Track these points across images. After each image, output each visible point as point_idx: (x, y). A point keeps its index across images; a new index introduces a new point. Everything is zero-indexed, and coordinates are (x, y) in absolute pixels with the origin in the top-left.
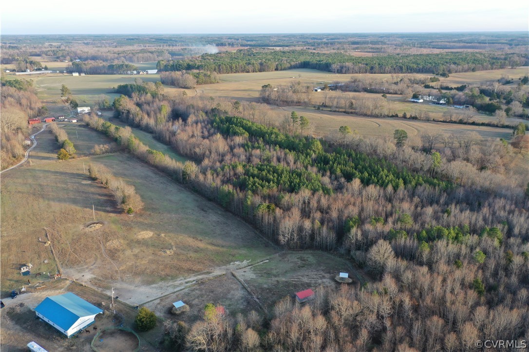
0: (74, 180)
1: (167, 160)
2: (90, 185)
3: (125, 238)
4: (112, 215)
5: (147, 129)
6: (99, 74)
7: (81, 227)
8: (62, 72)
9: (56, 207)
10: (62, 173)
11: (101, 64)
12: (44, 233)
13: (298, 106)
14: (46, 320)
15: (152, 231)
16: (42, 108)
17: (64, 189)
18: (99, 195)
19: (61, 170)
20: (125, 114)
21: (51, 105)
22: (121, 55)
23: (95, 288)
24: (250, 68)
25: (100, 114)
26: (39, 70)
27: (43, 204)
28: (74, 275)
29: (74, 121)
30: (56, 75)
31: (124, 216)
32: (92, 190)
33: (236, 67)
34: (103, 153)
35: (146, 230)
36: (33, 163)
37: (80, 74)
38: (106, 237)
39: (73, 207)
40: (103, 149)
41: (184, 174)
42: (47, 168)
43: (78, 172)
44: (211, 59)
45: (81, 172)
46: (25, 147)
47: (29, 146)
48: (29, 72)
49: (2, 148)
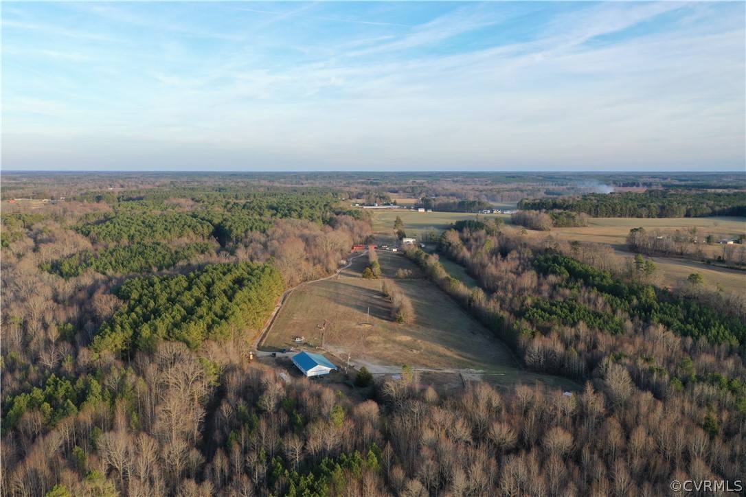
0: (367, 294)
1: (461, 288)
2: (379, 299)
3: (385, 337)
4: (384, 321)
5: (462, 263)
6: (448, 211)
7: (354, 324)
8: (409, 208)
9: (342, 308)
10: (360, 288)
11: (452, 200)
12: (324, 322)
13: (680, 258)
14: (297, 365)
15: (411, 336)
16: (370, 236)
17: (355, 299)
18: (383, 307)
19: (361, 286)
20: (445, 247)
21: (381, 236)
22: (484, 193)
23: (341, 359)
24: (644, 211)
25: (423, 246)
26: (388, 204)
27: (332, 305)
28: (331, 349)
29: (395, 250)
30: (402, 210)
31: (394, 324)
32: (379, 303)
34: (406, 278)
35: (407, 335)
36: (341, 278)
37: (426, 210)
38: (370, 333)
39: (356, 311)
40: (407, 274)
41: (471, 300)
42: (349, 283)
43: (374, 289)
44: (595, 199)
45: (377, 290)
46: (340, 266)
47: (343, 266)
48: (376, 206)
49: (320, 261)
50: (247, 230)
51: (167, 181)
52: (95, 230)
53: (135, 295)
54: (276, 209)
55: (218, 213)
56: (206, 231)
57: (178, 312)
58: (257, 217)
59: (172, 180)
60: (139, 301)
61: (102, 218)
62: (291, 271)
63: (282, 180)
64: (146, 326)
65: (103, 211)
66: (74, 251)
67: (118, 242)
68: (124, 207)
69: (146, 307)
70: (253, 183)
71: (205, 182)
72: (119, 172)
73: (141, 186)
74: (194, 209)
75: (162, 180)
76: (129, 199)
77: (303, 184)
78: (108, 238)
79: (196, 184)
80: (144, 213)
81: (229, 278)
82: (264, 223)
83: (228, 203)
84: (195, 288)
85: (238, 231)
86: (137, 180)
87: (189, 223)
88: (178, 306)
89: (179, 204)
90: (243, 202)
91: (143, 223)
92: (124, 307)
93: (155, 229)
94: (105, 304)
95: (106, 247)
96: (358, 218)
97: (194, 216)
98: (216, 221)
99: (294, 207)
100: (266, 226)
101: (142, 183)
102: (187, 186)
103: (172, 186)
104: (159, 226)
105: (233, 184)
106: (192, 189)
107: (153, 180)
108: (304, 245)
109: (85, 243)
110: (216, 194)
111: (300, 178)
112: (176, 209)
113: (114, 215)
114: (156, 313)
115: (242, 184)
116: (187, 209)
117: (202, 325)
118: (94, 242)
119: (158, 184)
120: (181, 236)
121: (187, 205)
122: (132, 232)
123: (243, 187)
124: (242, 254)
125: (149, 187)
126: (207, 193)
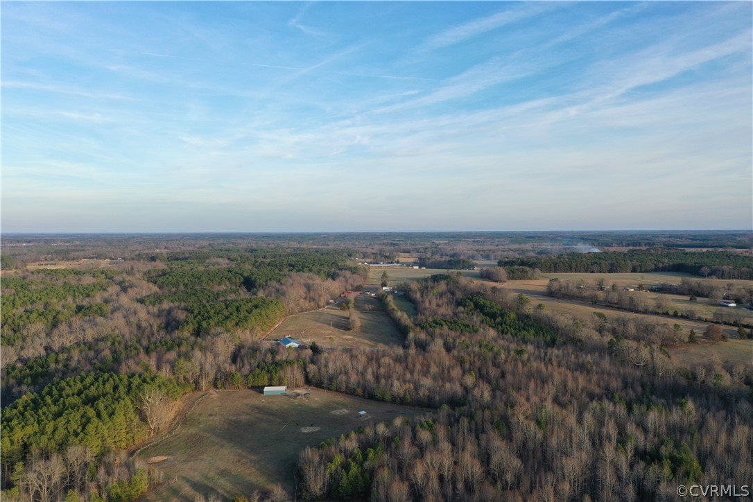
0: (339, 318)
2: (343, 320)
3: (337, 336)
4: (342, 330)
7: (322, 331)
8: (407, 265)
9: (318, 325)
10: (335, 315)
15: (353, 336)
16: (360, 285)
18: (344, 324)
19: (337, 314)
21: (369, 286)
23: (307, 342)
24: (596, 267)
25: (396, 292)
26: (392, 263)
27: (313, 323)
29: (373, 295)
30: (400, 268)
31: (346, 331)
32: (342, 322)
33: (577, 266)
36: (327, 311)
37: (420, 267)
38: (330, 334)
39: (326, 325)
40: (371, 308)
42: (331, 313)
43: (344, 316)
45: (347, 316)
46: (328, 303)
47: (331, 303)
48: (381, 264)
49: (314, 300)
50: (267, 281)
51: (206, 243)
52: (160, 280)
53: (196, 311)
54: (293, 266)
55: (247, 268)
56: (238, 282)
57: (220, 317)
58: (277, 271)
59: (210, 242)
60: (199, 313)
61: (161, 273)
62: (292, 304)
63: (311, 242)
64: (204, 322)
65: (161, 268)
66: (148, 293)
67: (177, 288)
68: (176, 264)
69: (203, 316)
70: (283, 244)
71: (240, 244)
72: (158, 234)
73: (183, 248)
74: (229, 266)
75: (201, 242)
76: (177, 259)
77: (328, 245)
78: (170, 286)
79: (231, 245)
80: (192, 269)
81: (250, 305)
82: (280, 275)
83: (257, 262)
84: (229, 308)
85: (261, 281)
86: (178, 242)
87: (226, 275)
88: (220, 315)
89: (217, 263)
90: (268, 260)
91: (193, 275)
92: (191, 317)
93: (201, 279)
94: (181, 315)
95: (170, 291)
96: (355, 273)
97: (230, 271)
98: (246, 275)
99: (307, 265)
100: (281, 277)
101: (183, 245)
102: (223, 247)
103: (210, 248)
104: (204, 277)
105: (264, 245)
106: (228, 250)
107: (193, 242)
108: (305, 290)
109: (155, 289)
110: (248, 254)
111: (329, 240)
112: (216, 266)
113: (169, 270)
114: (209, 317)
115: (272, 246)
116: (224, 266)
117: (234, 323)
118: (160, 288)
119: (197, 246)
120: (220, 284)
121: (224, 263)
122: (186, 281)
123: (272, 249)
124: (261, 294)
125: (191, 249)
126: (240, 254)
